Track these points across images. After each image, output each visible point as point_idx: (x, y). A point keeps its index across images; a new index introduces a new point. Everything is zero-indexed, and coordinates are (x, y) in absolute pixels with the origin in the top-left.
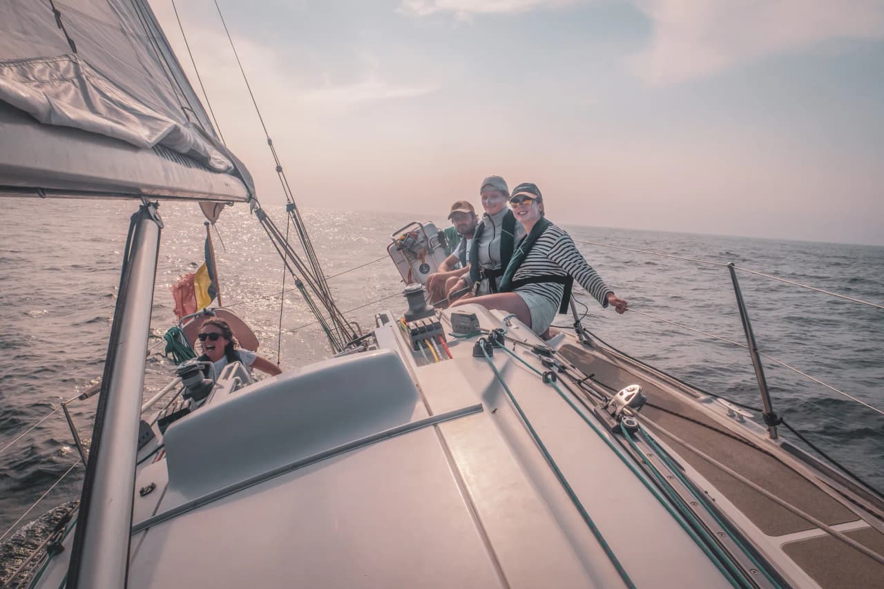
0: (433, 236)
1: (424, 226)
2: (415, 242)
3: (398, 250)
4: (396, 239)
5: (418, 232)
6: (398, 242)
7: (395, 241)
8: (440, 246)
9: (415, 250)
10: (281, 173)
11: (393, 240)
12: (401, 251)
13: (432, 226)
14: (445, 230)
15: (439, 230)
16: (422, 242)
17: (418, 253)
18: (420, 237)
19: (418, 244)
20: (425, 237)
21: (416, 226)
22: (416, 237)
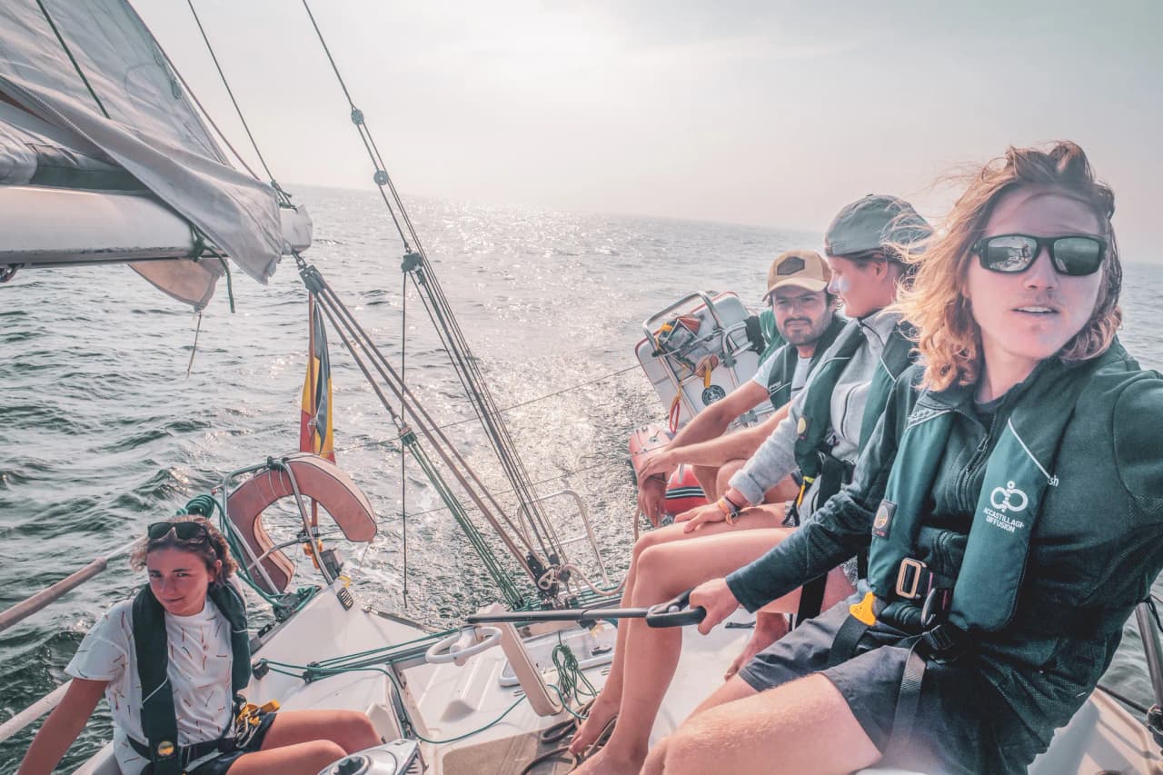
0: (734, 326)
1: (714, 303)
2: (692, 338)
3: (655, 354)
4: (652, 332)
5: (702, 317)
6: (656, 337)
7: (649, 337)
8: (751, 349)
9: (691, 357)
10: (386, 188)
11: (647, 332)
12: (662, 358)
13: (733, 303)
14: (762, 315)
15: (752, 314)
16: (711, 338)
17: (698, 364)
18: (706, 329)
19: (699, 345)
20: (718, 328)
21: (699, 302)
22: (696, 327)
